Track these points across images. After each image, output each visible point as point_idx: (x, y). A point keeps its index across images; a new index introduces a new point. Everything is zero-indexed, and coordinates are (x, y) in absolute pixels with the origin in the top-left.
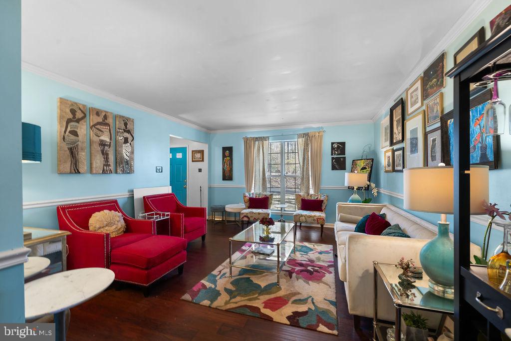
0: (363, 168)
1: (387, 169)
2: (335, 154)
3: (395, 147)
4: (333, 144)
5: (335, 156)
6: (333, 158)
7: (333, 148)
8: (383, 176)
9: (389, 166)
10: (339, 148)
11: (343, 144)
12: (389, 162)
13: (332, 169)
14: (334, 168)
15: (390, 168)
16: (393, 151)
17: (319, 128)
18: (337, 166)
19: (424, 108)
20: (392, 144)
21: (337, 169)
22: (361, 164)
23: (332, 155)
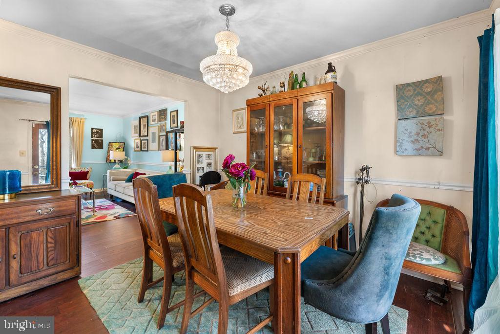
0: (118, 148)
1: (136, 149)
2: (95, 137)
3: (142, 138)
4: (92, 129)
5: (95, 139)
6: (92, 140)
7: (92, 133)
8: (132, 153)
9: (137, 147)
10: (98, 134)
11: (101, 130)
12: (137, 145)
13: (92, 148)
14: (93, 147)
15: (139, 149)
16: (141, 141)
17: (80, 115)
18: (96, 146)
19: (159, 125)
20: (140, 136)
21: (96, 148)
22: (116, 145)
23: (92, 137)
